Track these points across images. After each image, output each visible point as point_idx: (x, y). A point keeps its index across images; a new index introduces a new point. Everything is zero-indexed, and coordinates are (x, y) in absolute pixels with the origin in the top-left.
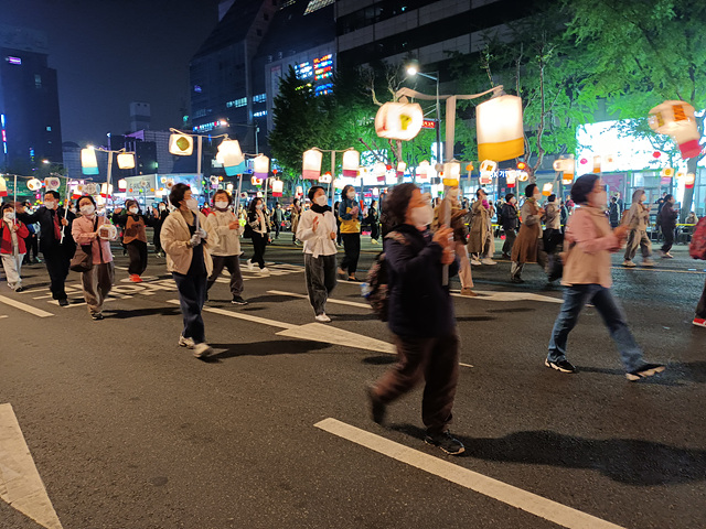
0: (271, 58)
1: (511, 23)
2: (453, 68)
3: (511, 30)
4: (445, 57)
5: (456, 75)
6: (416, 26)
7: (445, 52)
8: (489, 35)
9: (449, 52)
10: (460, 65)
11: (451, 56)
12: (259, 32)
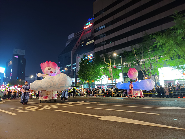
0: (78, 55)
6: (114, 46)
10: (126, 54)
11: (124, 52)
12: (75, 49)
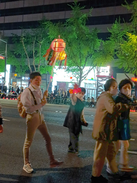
1: (33, 29)
2: (14, 40)
3: (33, 32)
4: (11, 35)
5: (15, 42)
6: (3, 23)
7: (11, 34)
8: (26, 32)
9: (13, 34)
10: (16, 39)
11: (14, 36)
